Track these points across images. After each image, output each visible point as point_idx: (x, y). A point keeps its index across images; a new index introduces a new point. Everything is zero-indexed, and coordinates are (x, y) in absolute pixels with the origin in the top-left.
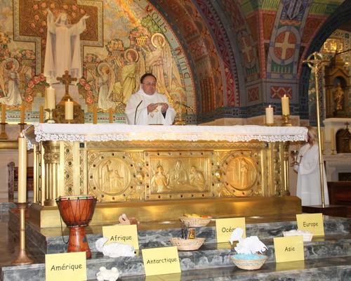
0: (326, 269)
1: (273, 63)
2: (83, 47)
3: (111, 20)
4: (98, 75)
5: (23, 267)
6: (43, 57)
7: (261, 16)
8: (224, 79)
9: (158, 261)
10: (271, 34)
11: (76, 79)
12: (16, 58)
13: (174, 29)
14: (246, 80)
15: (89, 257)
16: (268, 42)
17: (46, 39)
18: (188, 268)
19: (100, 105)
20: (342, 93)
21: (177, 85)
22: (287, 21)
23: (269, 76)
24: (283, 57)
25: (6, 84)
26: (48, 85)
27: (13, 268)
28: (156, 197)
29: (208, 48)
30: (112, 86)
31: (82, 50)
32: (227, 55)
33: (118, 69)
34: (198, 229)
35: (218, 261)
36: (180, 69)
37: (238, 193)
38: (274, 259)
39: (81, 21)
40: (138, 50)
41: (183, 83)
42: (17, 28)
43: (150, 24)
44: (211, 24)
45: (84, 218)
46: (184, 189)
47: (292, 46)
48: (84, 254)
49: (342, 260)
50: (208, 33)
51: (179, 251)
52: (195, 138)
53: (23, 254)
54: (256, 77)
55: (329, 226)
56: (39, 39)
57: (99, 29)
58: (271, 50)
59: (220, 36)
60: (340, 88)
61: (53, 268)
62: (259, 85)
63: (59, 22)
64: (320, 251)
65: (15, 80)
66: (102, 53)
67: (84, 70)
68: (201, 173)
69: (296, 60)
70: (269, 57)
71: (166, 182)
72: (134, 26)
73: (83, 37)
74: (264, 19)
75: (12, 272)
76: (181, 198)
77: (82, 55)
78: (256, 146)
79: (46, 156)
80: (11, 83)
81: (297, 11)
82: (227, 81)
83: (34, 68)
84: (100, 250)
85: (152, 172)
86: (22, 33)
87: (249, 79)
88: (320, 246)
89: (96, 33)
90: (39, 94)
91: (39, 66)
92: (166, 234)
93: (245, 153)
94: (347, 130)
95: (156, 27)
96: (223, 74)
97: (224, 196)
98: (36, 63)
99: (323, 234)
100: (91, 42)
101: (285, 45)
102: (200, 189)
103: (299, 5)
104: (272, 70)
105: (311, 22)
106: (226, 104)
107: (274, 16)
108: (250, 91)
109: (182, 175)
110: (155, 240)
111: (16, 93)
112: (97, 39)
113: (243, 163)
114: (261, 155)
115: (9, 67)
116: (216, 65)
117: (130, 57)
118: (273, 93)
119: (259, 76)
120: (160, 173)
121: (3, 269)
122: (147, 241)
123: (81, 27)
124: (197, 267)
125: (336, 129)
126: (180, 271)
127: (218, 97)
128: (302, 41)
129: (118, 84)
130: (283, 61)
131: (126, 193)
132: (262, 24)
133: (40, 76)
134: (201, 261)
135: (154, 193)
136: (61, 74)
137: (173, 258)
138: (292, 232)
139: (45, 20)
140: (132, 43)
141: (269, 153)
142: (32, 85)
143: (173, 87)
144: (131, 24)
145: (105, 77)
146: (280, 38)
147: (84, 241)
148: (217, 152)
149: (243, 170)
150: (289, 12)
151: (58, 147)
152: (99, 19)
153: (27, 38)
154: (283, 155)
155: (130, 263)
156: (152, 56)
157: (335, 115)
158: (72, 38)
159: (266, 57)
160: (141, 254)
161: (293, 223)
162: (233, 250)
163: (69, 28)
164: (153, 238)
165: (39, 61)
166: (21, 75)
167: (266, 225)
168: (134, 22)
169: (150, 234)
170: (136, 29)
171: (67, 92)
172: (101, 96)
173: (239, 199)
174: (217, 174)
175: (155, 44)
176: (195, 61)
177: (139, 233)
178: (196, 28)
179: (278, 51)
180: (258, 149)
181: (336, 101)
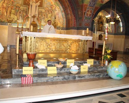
0: (92, 74)
1: (86, 17)
2: (39, 9)
3: (46, 2)
4: (42, 16)
5: (17, 70)
6: (29, 11)
7: (84, 5)
8: (73, 20)
9: (51, 70)
10: (86, 10)
11: (36, 17)
12: (22, 10)
13: (62, 6)
14: (79, 21)
15: (34, 68)
16: (85, 12)
17: (29, 6)
18: (59, 72)
19: (42, 24)
20: (101, 25)
21: (62, 20)
22: (90, 7)
23: (84, 20)
24: (88, 16)
25: (19, 17)
26: (29, 18)
27: (15, 70)
28: (53, 52)
29: (70, 11)
30: (45, 19)
31: (38, 10)
32: (75, 14)
33: (47, 15)
34: (62, 62)
35: (66, 70)
36: (63, 16)
37: (73, 52)
38: (80, 71)
39: (39, 2)
40: (52, 10)
41: (63, 19)
42: (23, 3)
43: (56, 4)
44: (71, 6)
45: (33, 58)
46: (60, 50)
47: (91, 13)
48: (33, 67)
49: (97, 72)
50: (70, 8)
51: (57, 68)
52: (64, 38)
53: (17, 66)
54: (81, 20)
55: (95, 62)
56: (28, 6)
57: (43, 4)
58: (86, 14)
59: (73, 9)
60: (101, 24)
61: (25, 70)
62: (82, 22)
63: (33, 2)
64: (92, 69)
65: (21, 16)
66: (43, 11)
67: (39, 14)
68: (65, 46)
69: (92, 17)
70: (85, 16)
71: (56, 48)
72: (52, 4)
73: (39, 6)
74: (85, 6)
75: (15, 71)
76: (59, 53)
77: (38, 11)
78: (79, 41)
79: (25, 40)
80: (20, 17)
81: (93, 5)
82: (74, 20)
83: (26, 13)
84: (37, 66)
85: (52, 45)
86: (24, 4)
87: (79, 20)
88: (92, 68)
89: (42, 5)
90: (27, 20)
91: (27, 13)
92: (54, 63)
93: (76, 42)
94: (102, 35)
95: (57, 5)
96: (73, 18)
97: (70, 52)
98: (27, 12)
99: (93, 64)
100: (41, 8)
101: (89, 13)
102: (64, 50)
103: (93, 4)
104: (85, 19)
105: (96, 8)
106: (73, 26)
107: (87, 6)
108: (79, 23)
109: (60, 46)
110: (51, 64)
111: (21, 19)
112: (42, 7)
113: (75, 44)
114: (80, 43)
115: (20, 13)
116: (72, 16)
117: (50, 12)
118: (85, 24)
119: (82, 20)
120: (54, 46)
121: (12, 70)
122: (49, 64)
123: (38, 4)
124: (61, 72)
125: (99, 34)
126: (57, 73)
127: (71, 24)
128: (93, 12)
129: (47, 19)
130: (88, 17)
131: (45, 50)
132: (84, 7)
133: (28, 15)
134: (62, 71)
135: (52, 51)
136: (33, 15)
137: (55, 69)
138: (86, 64)
139: (30, 1)
140: (51, 8)
141: (82, 42)
142: (25, 18)
143: (60, 20)
144: (51, 4)
145: (44, 17)
146: (88, 11)
147: (33, 64)
148: (69, 41)
149: (75, 46)
150: (91, 5)
151: (28, 38)
152: (43, 2)
153: (25, 6)
154: (86, 43)
155: (44, 70)
156: (56, 12)
157: (99, 31)
158: (36, 6)
159: (84, 15)
160: (47, 68)
161: (86, 61)
162: (70, 68)
163: (35, 4)
164: (51, 63)
165: (28, 12)
166: (23, 15)
167: (79, 62)
168: (52, 3)
169: (50, 62)
170: (52, 5)
171: (34, 20)
172: (42, 21)
173: (73, 53)
174: (69, 47)
175: (57, 9)
176: (66, 14)
177: (47, 62)
178: (67, 6)
179: (87, 14)
180: (80, 41)
181: (100, 27)
